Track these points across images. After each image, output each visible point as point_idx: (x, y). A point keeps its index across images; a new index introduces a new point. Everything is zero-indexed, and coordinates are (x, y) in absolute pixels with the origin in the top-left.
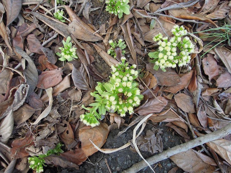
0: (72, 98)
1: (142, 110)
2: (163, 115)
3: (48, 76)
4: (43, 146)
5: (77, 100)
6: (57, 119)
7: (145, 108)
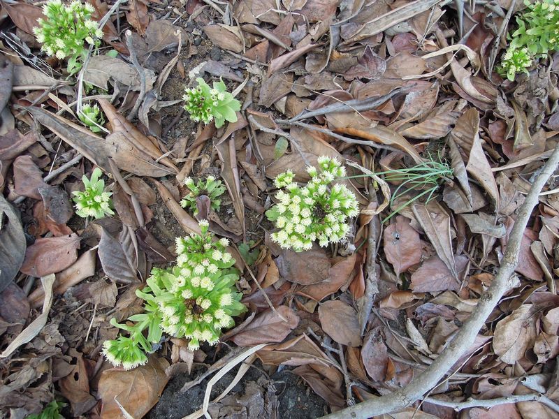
0: (97, 299)
1: (243, 336)
2: (287, 348)
3: (47, 250)
4: (12, 407)
5: (106, 304)
6: (57, 346)
7: (251, 330)
